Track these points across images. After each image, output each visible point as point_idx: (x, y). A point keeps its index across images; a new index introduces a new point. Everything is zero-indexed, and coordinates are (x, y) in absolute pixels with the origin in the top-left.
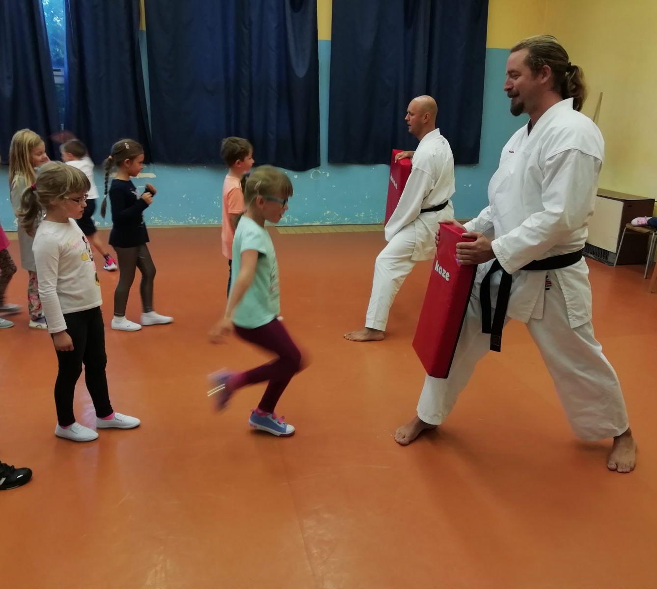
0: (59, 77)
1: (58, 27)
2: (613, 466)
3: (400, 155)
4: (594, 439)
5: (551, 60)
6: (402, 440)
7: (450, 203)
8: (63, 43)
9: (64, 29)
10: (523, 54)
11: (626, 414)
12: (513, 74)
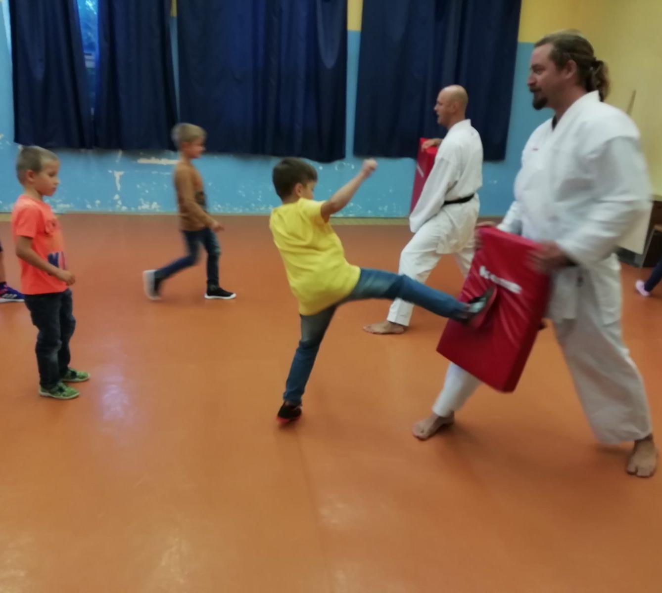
0: (90, 61)
1: (91, 12)
2: (632, 469)
3: (427, 144)
4: (615, 442)
5: (576, 55)
6: (421, 435)
7: (477, 196)
8: (95, 27)
9: (95, 13)
10: (548, 49)
11: (649, 417)
12: (537, 69)
